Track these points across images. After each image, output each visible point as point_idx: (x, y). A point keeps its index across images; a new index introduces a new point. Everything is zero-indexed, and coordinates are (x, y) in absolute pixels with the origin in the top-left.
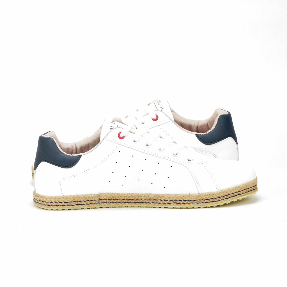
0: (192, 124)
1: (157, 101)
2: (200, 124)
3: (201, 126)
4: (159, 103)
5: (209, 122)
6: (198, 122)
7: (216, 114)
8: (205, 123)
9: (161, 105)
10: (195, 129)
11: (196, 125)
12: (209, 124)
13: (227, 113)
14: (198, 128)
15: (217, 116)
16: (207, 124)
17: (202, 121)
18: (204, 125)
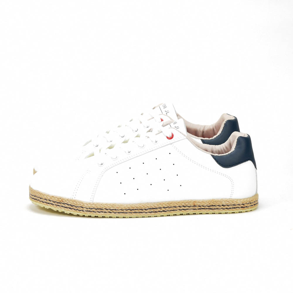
0: (198, 128)
1: (162, 105)
2: (206, 129)
3: (207, 131)
4: (165, 107)
5: (216, 127)
6: (204, 127)
7: (222, 119)
8: (211, 128)
9: (166, 109)
10: (200, 134)
11: (202, 130)
12: (215, 129)
13: (234, 118)
14: (204, 133)
15: (223, 121)
16: (213, 130)
17: (208, 126)
18: (210, 130)
